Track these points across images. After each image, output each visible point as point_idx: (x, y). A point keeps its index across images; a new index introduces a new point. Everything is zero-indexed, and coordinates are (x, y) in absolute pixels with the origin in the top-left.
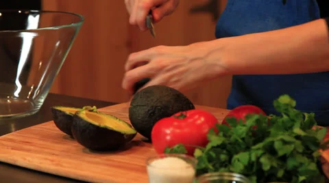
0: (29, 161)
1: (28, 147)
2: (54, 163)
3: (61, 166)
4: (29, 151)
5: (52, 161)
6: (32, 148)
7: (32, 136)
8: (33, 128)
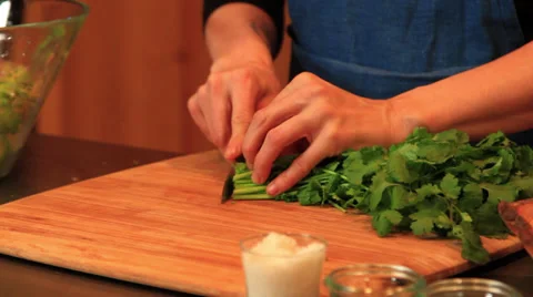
0: (42, 250)
1: (39, 226)
2: (87, 253)
3: (99, 258)
4: (42, 232)
5: (83, 249)
6: (46, 228)
7: (44, 208)
8: (45, 194)
